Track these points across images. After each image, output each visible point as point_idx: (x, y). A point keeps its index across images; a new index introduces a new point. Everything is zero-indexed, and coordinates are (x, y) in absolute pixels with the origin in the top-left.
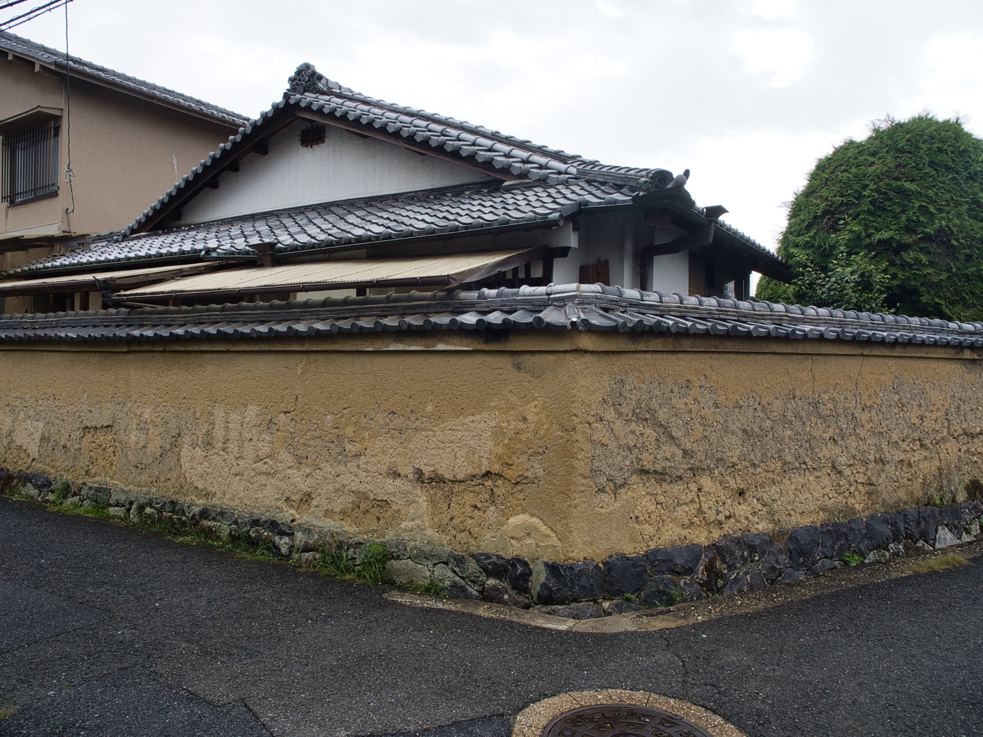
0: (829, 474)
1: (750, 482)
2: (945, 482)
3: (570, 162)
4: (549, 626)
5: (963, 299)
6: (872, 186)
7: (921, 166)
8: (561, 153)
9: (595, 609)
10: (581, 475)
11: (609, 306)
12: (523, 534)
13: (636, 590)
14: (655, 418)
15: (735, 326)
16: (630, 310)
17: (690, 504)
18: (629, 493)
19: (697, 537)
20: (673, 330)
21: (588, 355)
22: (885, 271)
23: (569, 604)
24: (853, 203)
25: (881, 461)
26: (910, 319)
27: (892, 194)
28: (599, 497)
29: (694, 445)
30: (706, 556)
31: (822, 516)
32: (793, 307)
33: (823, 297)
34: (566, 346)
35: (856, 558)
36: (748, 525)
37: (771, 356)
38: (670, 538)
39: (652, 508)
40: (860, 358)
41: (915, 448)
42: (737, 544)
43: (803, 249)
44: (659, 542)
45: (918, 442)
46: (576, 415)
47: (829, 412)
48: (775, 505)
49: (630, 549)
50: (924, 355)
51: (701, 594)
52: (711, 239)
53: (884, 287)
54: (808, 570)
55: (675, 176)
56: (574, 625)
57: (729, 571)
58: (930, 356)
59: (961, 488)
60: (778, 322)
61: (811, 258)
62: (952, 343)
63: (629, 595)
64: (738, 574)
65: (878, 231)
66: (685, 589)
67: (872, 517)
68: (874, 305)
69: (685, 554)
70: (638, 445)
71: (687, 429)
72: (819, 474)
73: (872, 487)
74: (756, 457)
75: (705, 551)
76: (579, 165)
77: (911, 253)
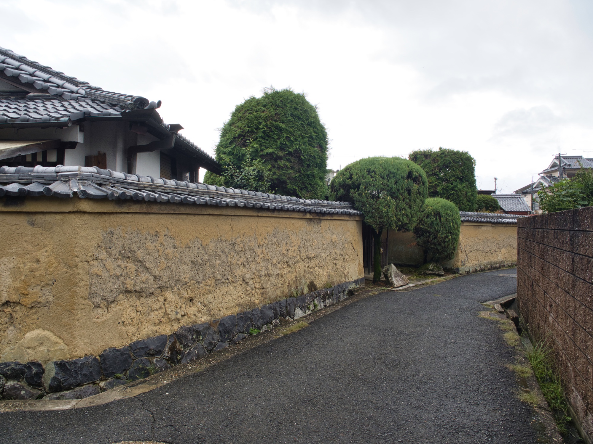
0: (241, 285)
1: (196, 293)
2: (298, 284)
3: (80, 86)
4: (57, 408)
5: (306, 187)
6: (264, 123)
7: (287, 115)
8: (74, 79)
9: (94, 388)
10: (82, 297)
11: (102, 182)
12: (37, 344)
13: (124, 370)
14: (135, 257)
15: (186, 198)
16: (118, 186)
17: (159, 310)
18: (118, 307)
19: (164, 330)
20: (146, 199)
21: (87, 215)
22: (270, 170)
23: (74, 389)
24: (254, 132)
25: (268, 275)
26: (282, 196)
27: (273, 129)
28: (96, 311)
29: (161, 272)
30: (170, 341)
31: (238, 309)
32: (221, 188)
33: (238, 183)
34: (70, 208)
35: (256, 330)
36: (196, 319)
37: (208, 217)
38: (146, 333)
39: (134, 315)
40: (257, 218)
41: (285, 267)
42: (189, 332)
43: (228, 155)
44: (139, 336)
45: (286, 264)
46: (77, 257)
47: (240, 249)
48: (211, 305)
49: (118, 344)
50: (288, 216)
51: (167, 366)
52: (173, 145)
53: (270, 179)
54: (230, 342)
55: (150, 102)
56: (77, 404)
57: (184, 349)
58: (291, 217)
59: (306, 286)
60: (212, 196)
61: (232, 161)
62: (301, 210)
63: (118, 375)
64: (190, 350)
65: (267, 148)
66: (156, 365)
67: (264, 307)
68: (264, 189)
69: (156, 342)
70: (123, 275)
71: (157, 262)
72: (236, 285)
73: (264, 290)
74: (199, 277)
75: (169, 338)
76: (87, 89)
77: (282, 161)
